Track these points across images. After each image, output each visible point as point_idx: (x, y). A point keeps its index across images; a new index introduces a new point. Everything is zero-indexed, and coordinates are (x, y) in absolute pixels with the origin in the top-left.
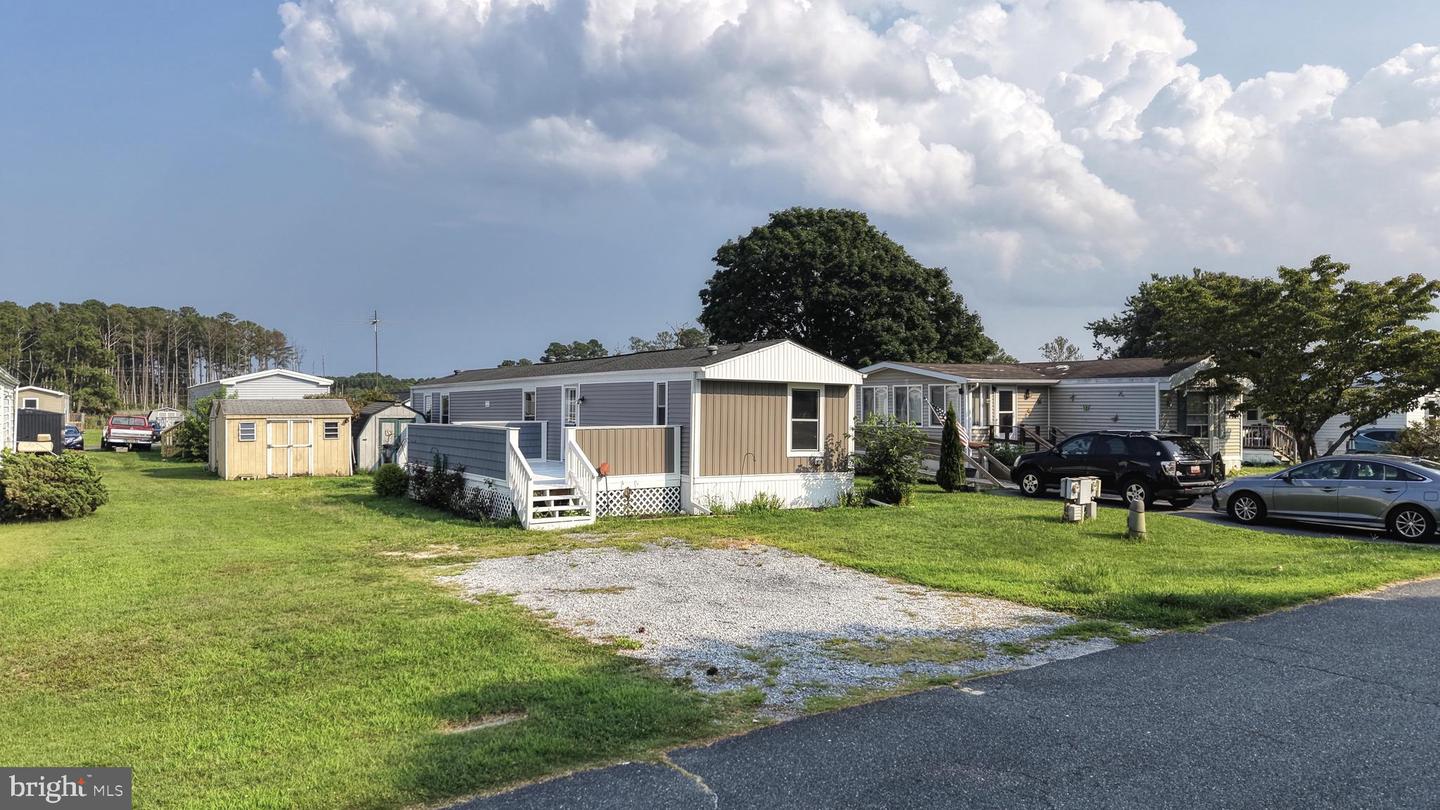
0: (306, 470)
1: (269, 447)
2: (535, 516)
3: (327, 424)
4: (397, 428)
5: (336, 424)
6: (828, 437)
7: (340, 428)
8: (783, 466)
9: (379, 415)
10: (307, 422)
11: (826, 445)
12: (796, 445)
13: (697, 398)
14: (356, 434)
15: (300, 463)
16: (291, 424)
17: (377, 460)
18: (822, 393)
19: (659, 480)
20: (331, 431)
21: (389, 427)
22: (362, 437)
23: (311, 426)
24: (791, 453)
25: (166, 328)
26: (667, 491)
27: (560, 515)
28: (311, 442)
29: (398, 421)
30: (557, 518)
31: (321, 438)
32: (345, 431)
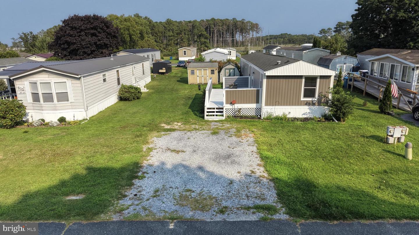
0: (207, 82)
1: (198, 76)
2: (207, 115)
3: (212, 70)
4: (230, 71)
5: (214, 70)
6: (319, 93)
7: (215, 71)
8: (299, 103)
9: (225, 68)
10: (207, 70)
11: (319, 96)
12: (305, 96)
13: (265, 81)
14: (219, 72)
15: (205, 81)
16: (203, 70)
18: (319, 78)
19: (254, 106)
20: (213, 72)
21: (227, 71)
22: (220, 74)
23: (208, 71)
24: (302, 99)
25: (229, 24)
26: (256, 109)
27: (216, 116)
28: (208, 75)
29: (230, 69)
30: (215, 117)
31: (210, 74)
32: (216, 72)
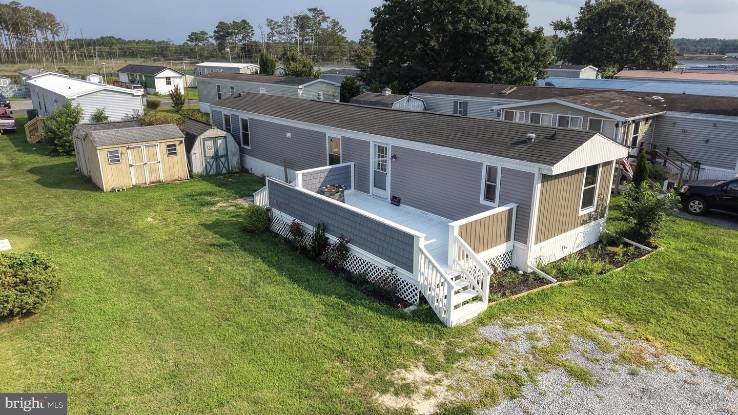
0: (158, 179)
1: (131, 166)
3: (169, 146)
4: (215, 143)
5: (174, 145)
6: (599, 196)
7: (178, 147)
8: (575, 224)
9: (202, 136)
10: (155, 146)
11: (597, 202)
13: (538, 187)
14: (189, 150)
15: (154, 175)
16: (144, 149)
17: (204, 166)
18: (601, 165)
19: (502, 249)
20: (172, 150)
21: (209, 144)
22: (193, 152)
23: (158, 148)
24: (580, 212)
26: (505, 255)
27: (463, 304)
28: (159, 159)
29: (215, 139)
30: (462, 307)
31: (165, 156)
32: (181, 149)
